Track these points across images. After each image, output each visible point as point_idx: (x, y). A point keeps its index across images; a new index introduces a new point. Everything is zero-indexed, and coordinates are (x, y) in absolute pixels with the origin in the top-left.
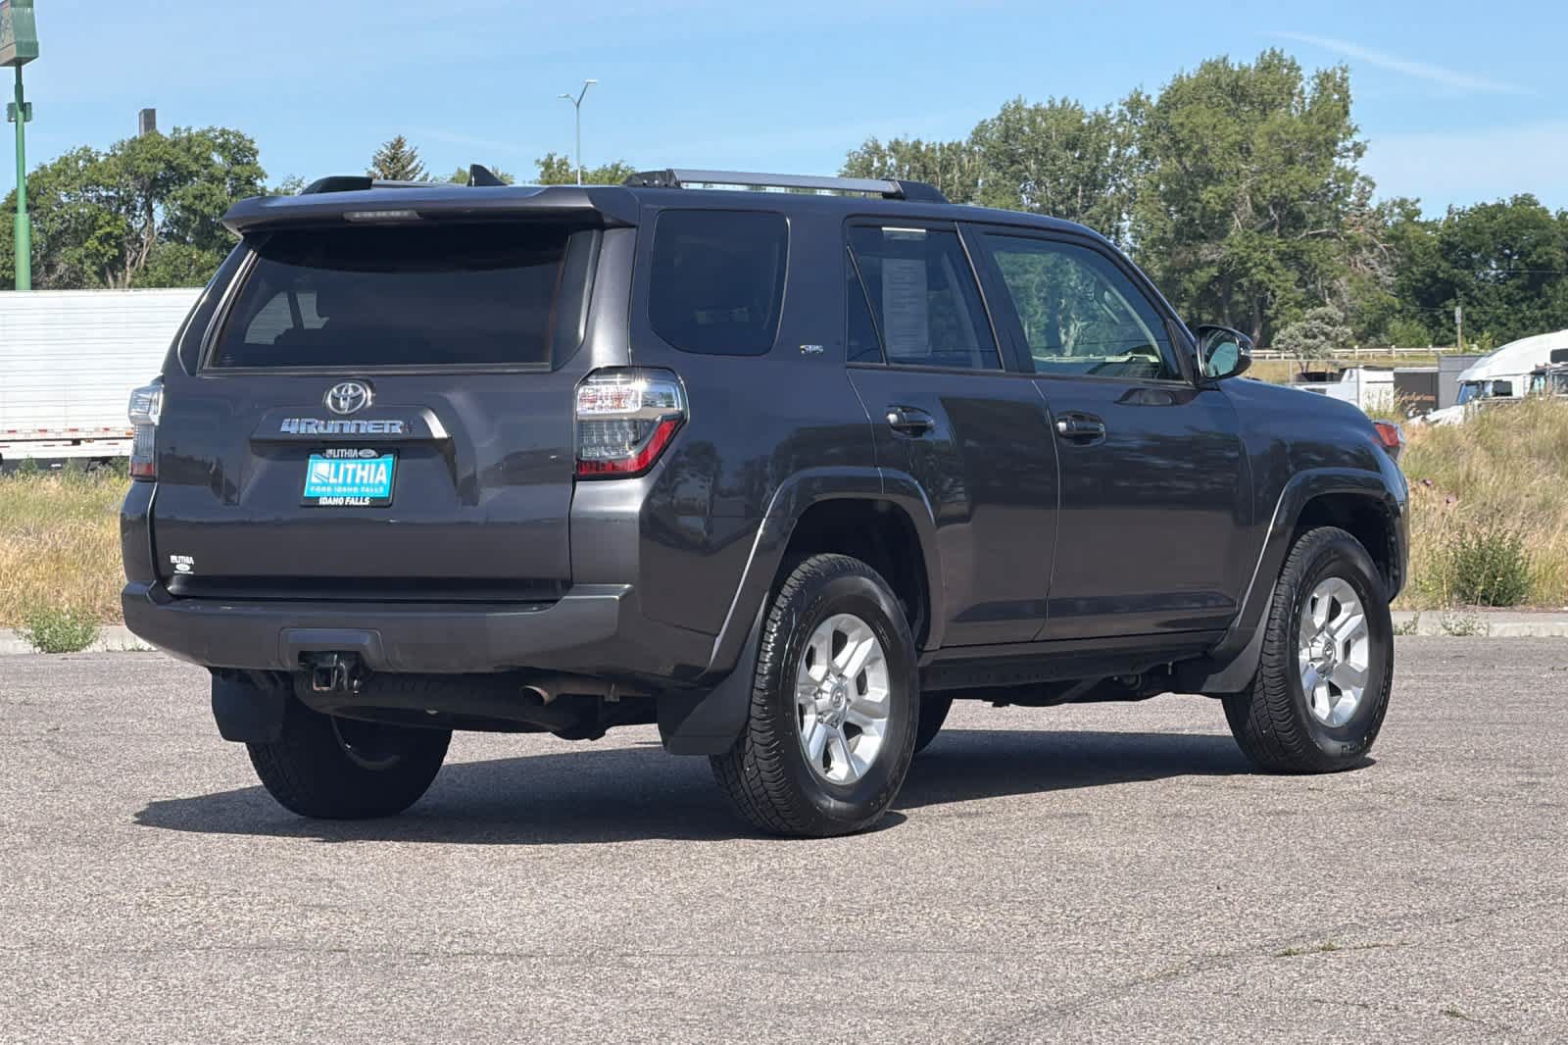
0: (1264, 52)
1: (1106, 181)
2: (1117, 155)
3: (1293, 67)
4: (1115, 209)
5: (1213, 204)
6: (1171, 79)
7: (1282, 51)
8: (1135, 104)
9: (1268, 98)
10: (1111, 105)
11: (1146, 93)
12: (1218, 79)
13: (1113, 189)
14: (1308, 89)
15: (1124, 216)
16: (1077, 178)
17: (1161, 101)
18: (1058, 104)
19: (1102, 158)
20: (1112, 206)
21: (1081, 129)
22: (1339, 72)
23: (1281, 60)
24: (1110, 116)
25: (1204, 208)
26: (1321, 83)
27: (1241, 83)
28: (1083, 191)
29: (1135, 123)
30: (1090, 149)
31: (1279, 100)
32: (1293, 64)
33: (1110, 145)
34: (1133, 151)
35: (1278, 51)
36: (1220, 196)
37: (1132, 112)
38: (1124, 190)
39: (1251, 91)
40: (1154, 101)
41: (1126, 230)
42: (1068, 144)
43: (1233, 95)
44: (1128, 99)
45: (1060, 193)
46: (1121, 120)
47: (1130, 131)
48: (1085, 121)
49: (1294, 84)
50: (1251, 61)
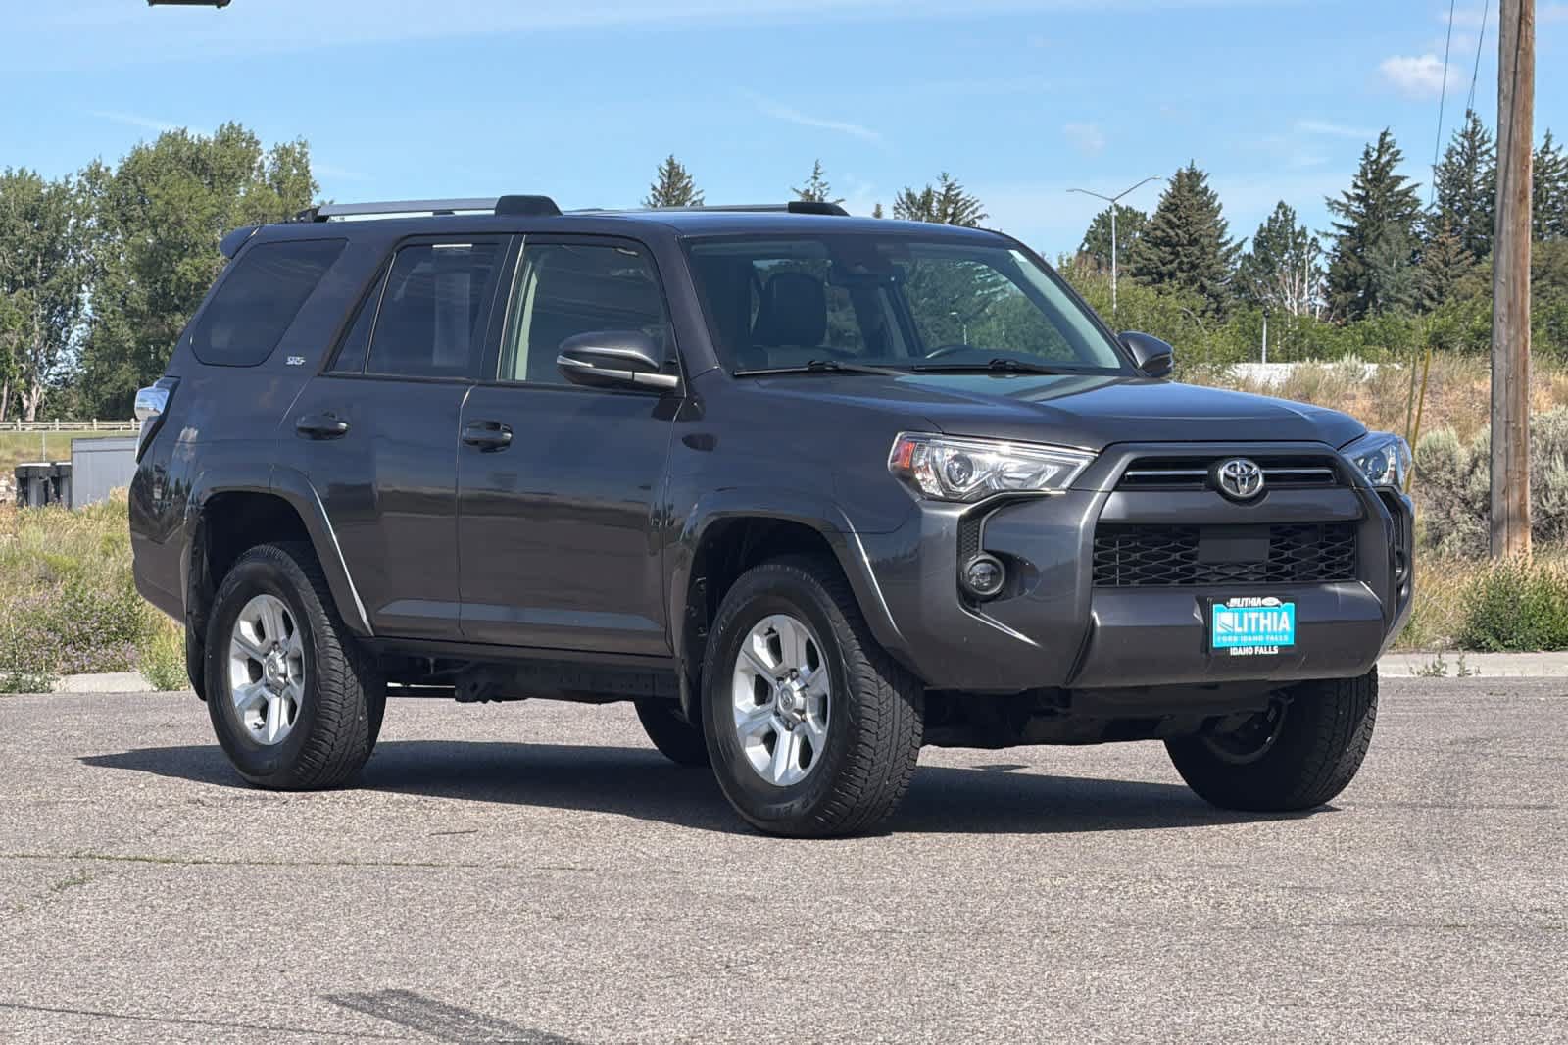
0: (223, 125)
1: (67, 251)
2: (77, 227)
3: (252, 141)
4: (75, 280)
5: (189, 277)
6: (130, 150)
7: (240, 125)
8: (94, 175)
9: (230, 172)
10: (70, 175)
11: (104, 165)
12: (177, 153)
13: (72, 261)
14: (266, 163)
15: (84, 287)
16: (37, 249)
17: (120, 172)
18: (15, 173)
19: (62, 228)
20: (73, 277)
21: (41, 199)
22: (298, 148)
23: (239, 133)
24: (70, 187)
25: (180, 279)
26: (281, 157)
27: (202, 156)
28: (43, 262)
29: (94, 194)
30: (48, 220)
31: (239, 173)
32: (252, 138)
33: (70, 216)
34: (92, 222)
35: (236, 125)
36: (197, 269)
37: (91, 183)
38: (83, 262)
39: (211, 164)
40: (114, 173)
41: (86, 301)
42: (27, 213)
43: (193, 167)
44: (86, 169)
45: (20, 264)
46: (81, 191)
47: (90, 201)
48: (44, 191)
49: (253, 159)
50: (209, 135)
